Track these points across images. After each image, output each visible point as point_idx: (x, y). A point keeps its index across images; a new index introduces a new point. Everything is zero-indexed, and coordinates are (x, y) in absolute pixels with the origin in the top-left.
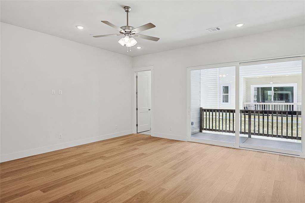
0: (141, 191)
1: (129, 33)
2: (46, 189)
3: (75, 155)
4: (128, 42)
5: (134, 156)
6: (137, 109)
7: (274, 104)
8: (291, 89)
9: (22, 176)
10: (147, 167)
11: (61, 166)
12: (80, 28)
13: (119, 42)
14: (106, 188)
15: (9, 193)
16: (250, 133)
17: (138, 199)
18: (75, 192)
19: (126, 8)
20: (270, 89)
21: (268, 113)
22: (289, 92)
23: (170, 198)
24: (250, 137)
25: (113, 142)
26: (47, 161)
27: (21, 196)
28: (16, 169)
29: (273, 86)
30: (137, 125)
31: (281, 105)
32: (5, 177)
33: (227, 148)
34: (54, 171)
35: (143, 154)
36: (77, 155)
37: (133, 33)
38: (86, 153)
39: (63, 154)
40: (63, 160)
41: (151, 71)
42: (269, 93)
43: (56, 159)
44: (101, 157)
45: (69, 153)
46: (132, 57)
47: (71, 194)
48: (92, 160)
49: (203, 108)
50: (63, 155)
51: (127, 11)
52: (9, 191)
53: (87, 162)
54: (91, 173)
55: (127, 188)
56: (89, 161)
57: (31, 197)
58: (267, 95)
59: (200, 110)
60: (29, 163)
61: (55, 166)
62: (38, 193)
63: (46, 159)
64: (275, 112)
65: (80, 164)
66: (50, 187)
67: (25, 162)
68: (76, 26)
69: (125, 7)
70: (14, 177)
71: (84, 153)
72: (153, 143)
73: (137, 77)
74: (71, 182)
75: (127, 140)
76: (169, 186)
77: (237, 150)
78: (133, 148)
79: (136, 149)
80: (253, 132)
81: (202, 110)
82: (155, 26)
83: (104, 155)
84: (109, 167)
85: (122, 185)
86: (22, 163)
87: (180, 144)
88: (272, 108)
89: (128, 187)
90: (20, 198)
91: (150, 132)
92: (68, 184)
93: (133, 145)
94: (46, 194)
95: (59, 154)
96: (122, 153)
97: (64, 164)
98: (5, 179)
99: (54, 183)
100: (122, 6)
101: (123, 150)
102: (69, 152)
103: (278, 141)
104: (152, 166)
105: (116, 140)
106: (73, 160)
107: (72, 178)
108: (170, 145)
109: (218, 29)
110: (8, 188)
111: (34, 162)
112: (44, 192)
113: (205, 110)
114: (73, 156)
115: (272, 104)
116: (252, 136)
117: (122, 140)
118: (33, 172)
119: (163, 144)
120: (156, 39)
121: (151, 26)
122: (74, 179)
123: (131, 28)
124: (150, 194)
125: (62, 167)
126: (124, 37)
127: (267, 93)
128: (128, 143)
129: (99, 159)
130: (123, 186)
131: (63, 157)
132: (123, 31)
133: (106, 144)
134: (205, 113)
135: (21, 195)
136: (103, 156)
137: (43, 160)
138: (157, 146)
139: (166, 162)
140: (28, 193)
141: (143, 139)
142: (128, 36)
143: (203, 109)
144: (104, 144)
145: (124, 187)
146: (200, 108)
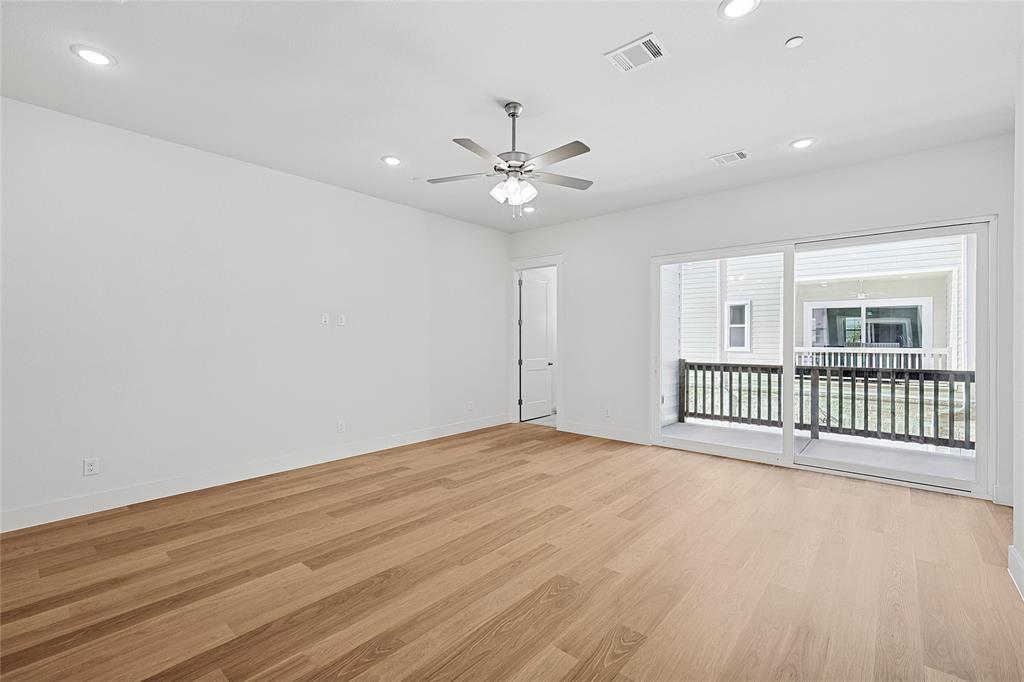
0: (553, 575)
1: (517, 171)
2: (318, 558)
3: (377, 475)
4: (515, 193)
5: (524, 481)
6: (520, 363)
7: (869, 350)
8: (913, 313)
9: (256, 524)
10: (560, 510)
11: (347, 501)
12: (392, 162)
13: (491, 193)
14: (462, 564)
15: (229, 566)
16: (814, 428)
17: (550, 596)
18: (389, 570)
19: (511, 107)
20: (856, 312)
21: (854, 374)
22: (906, 322)
23: (636, 597)
24: (815, 436)
25: (465, 444)
26: (312, 487)
27: (259, 575)
28: (243, 506)
29: (864, 304)
30: (520, 402)
31: (888, 353)
32: (219, 525)
33: (760, 466)
34: (331, 514)
35: (542, 476)
36: (383, 474)
37: (527, 169)
38: (403, 469)
39: (348, 471)
40: (349, 485)
41: (555, 268)
42: (850, 322)
43: (333, 482)
44: (439, 481)
45: (362, 469)
46: (511, 233)
47: (377, 576)
48: (420, 488)
49: (688, 361)
50: (347, 474)
51: (513, 115)
52: (230, 562)
53: (407, 493)
54: (422, 522)
55: (517, 565)
56: (414, 490)
57: (284, 581)
58: (845, 327)
59: (680, 367)
60: (271, 492)
61: (332, 500)
62: (297, 571)
63: (309, 483)
64: (872, 373)
65: (391, 497)
66: (327, 556)
67: (261, 489)
68: (383, 159)
69: (507, 105)
70: (239, 527)
71: (397, 470)
72: (563, 447)
73: (520, 283)
74: (377, 543)
75: (497, 439)
76: (626, 565)
77: (789, 471)
78: (515, 458)
79: (522, 462)
80: (825, 425)
81: (684, 367)
82: (588, 150)
83: (447, 477)
84: (465, 509)
85: (504, 557)
86: (255, 491)
87: (633, 452)
88: (863, 363)
89: (520, 562)
90: (258, 580)
91: (555, 420)
92: (369, 550)
93: (516, 453)
94: (317, 572)
95: (336, 470)
96: (491, 473)
97: (356, 495)
98: (219, 529)
99: (334, 546)
100: (499, 102)
101: (493, 466)
102: (362, 465)
103: (896, 451)
104: (571, 509)
105: (471, 439)
106: (374, 488)
107: (375, 534)
108: (609, 453)
109: (742, 155)
110: (228, 554)
111: (281, 489)
112: (313, 567)
113: (692, 366)
114: (372, 477)
115: (865, 353)
116: (822, 435)
117: (485, 439)
118: (281, 515)
119: (588, 451)
120: (584, 185)
121: (579, 148)
122: (381, 535)
123: (523, 157)
124: (578, 584)
125: (350, 504)
126: (505, 181)
127: (844, 323)
128: (501, 445)
129: (436, 485)
130: (506, 559)
131: (349, 478)
132: (504, 166)
133: (449, 447)
134: (692, 373)
135: (260, 572)
136: (445, 480)
137: (304, 484)
138: (576, 456)
139: (606, 498)
140: (277, 569)
141: (538, 438)
142: (516, 177)
143: (687, 363)
144: (444, 449)
145: (509, 564)
146: (680, 360)
